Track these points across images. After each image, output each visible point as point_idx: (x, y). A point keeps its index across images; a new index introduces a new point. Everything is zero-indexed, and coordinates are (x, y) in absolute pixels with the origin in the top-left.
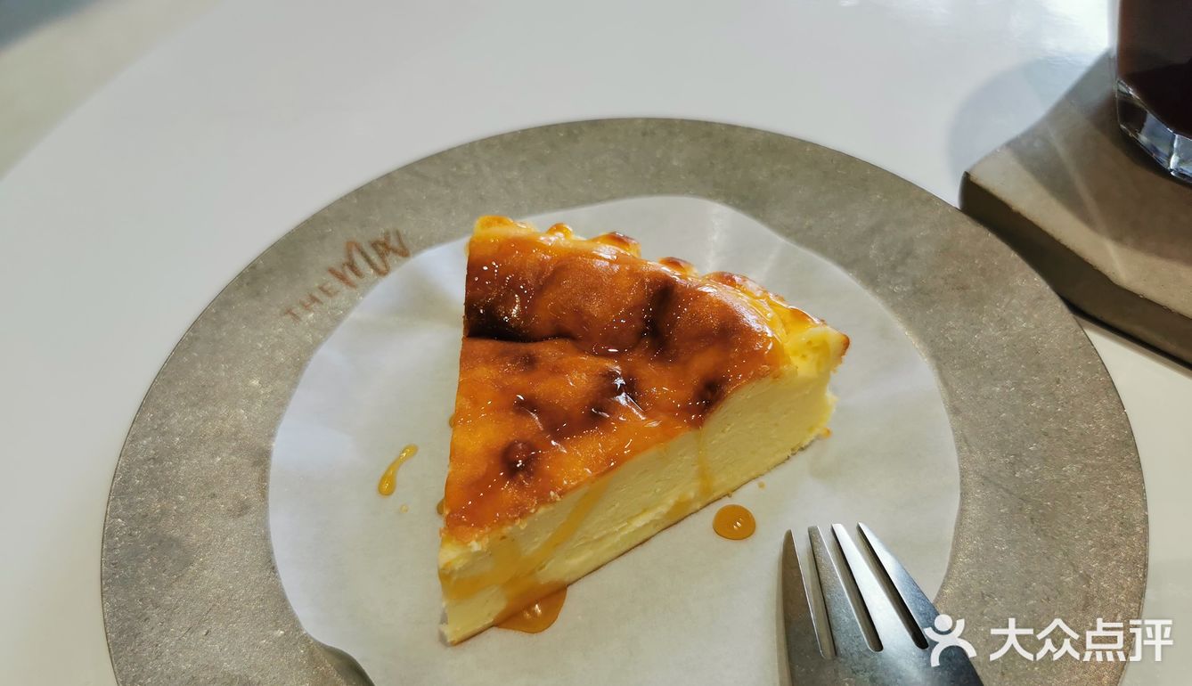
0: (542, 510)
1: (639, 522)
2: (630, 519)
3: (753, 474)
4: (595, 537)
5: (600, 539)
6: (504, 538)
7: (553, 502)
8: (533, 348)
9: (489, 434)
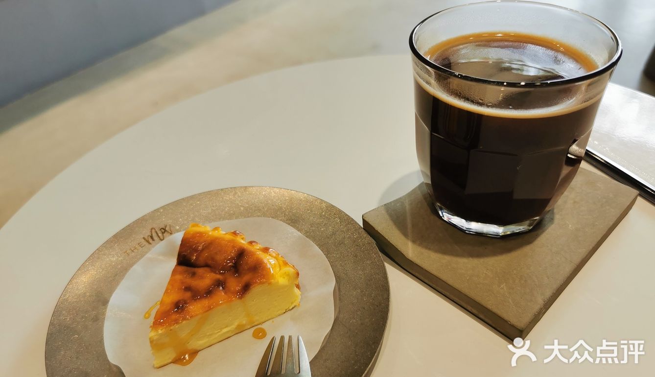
0: (184, 322)
1: (225, 330)
2: (221, 329)
3: (270, 317)
4: (208, 334)
5: (211, 335)
6: (171, 330)
7: (188, 319)
8: (196, 270)
9: (174, 297)
